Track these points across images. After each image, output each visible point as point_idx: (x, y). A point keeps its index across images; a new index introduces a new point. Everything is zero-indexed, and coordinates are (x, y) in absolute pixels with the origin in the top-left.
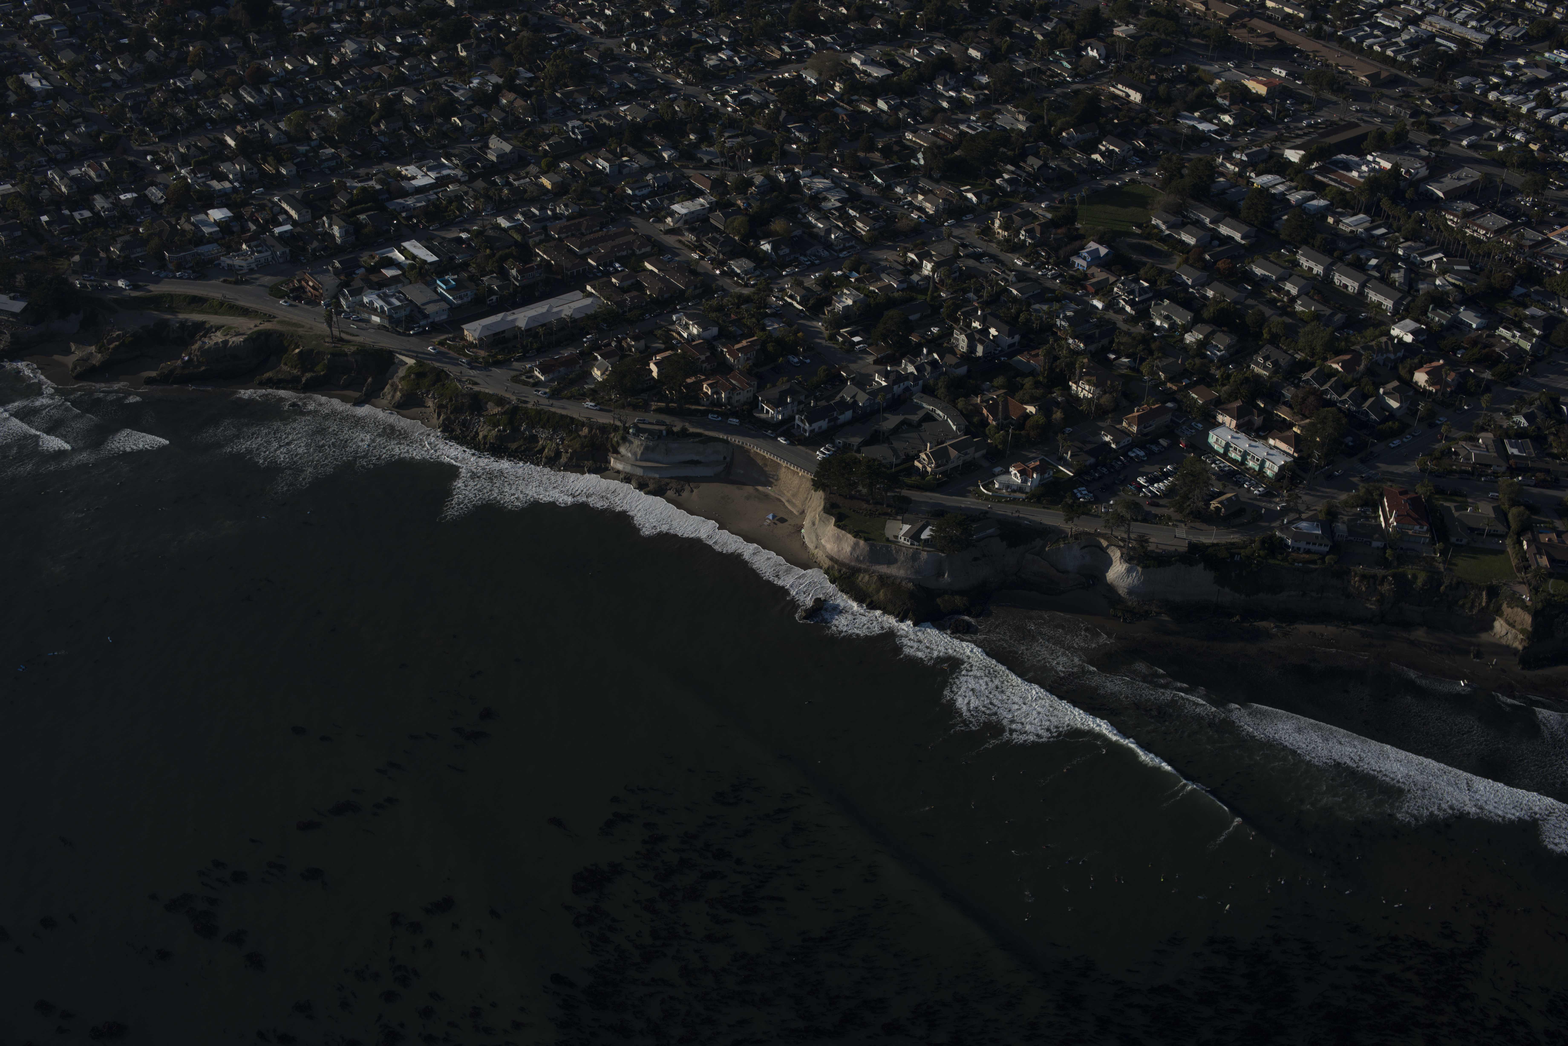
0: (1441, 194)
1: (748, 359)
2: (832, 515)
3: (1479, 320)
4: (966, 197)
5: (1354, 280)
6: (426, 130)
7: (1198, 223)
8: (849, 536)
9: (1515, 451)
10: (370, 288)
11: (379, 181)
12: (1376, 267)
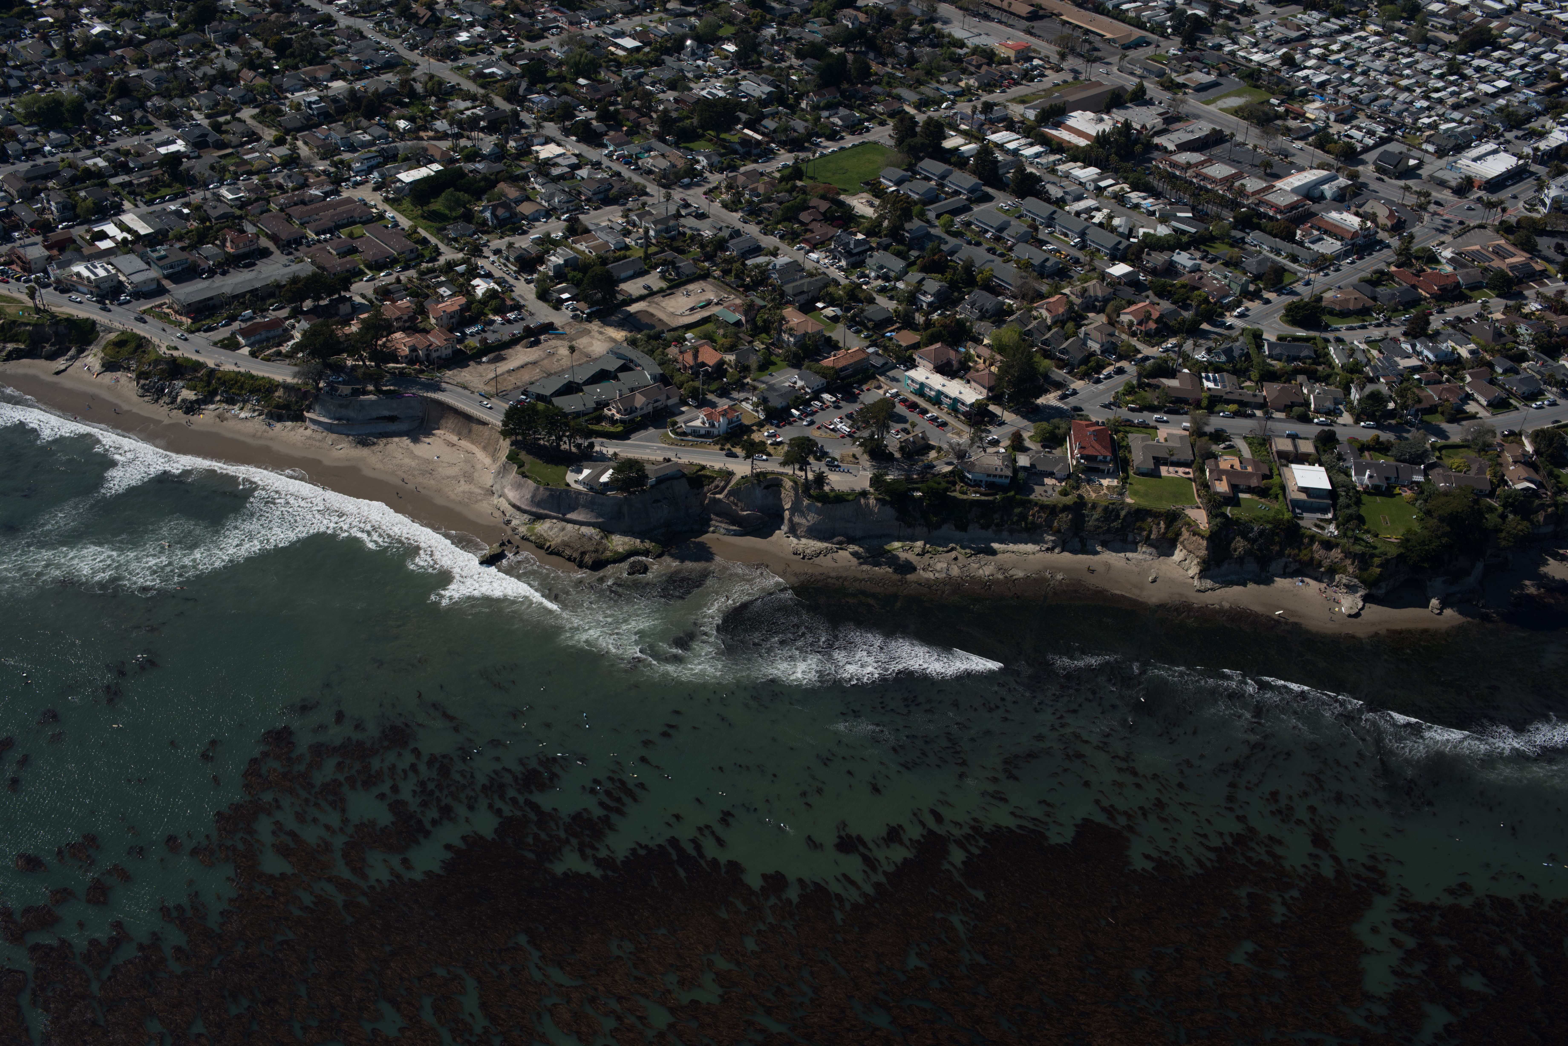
0: (1174, 147)
1: (451, 317)
2: (514, 463)
3: (1192, 263)
4: (698, 161)
6: (160, 109)
7: (927, 179)
9: (1211, 385)
10: (79, 260)
11: (107, 159)
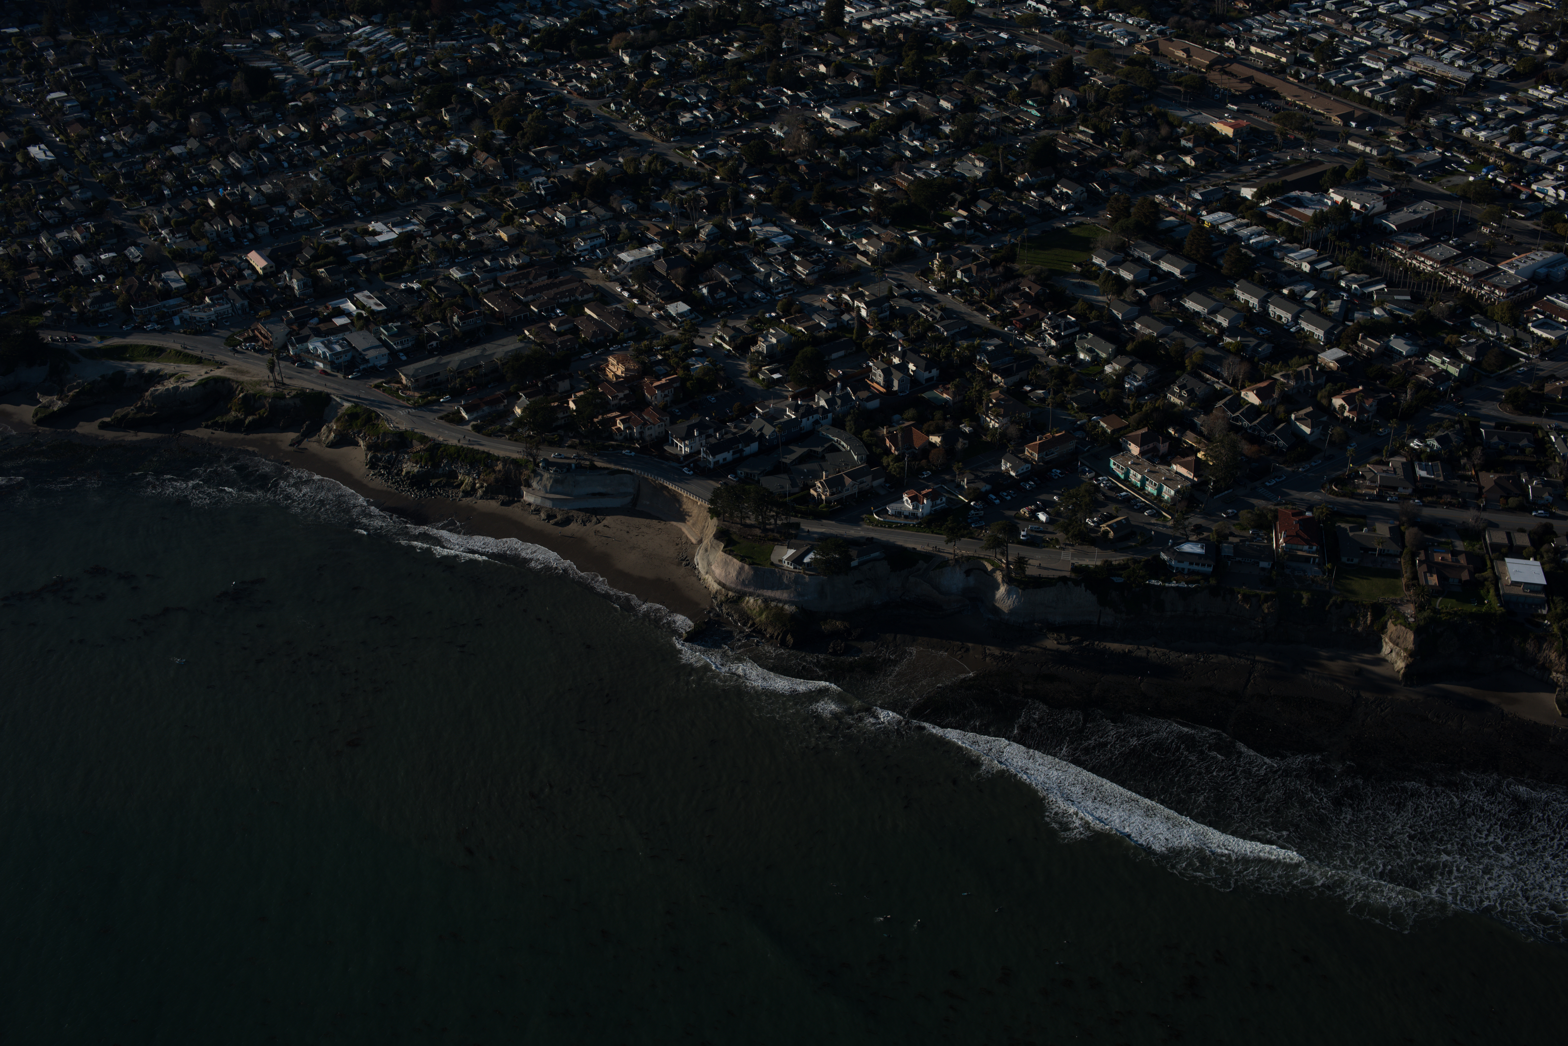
0: (1394, 227)
1: (666, 396)
2: (721, 541)
3: (1408, 348)
4: (913, 242)
5: (1288, 311)
6: (397, 189)
7: (1140, 261)
8: (735, 560)
9: (1423, 474)
10: (316, 336)
11: (345, 238)
12: (1314, 300)
